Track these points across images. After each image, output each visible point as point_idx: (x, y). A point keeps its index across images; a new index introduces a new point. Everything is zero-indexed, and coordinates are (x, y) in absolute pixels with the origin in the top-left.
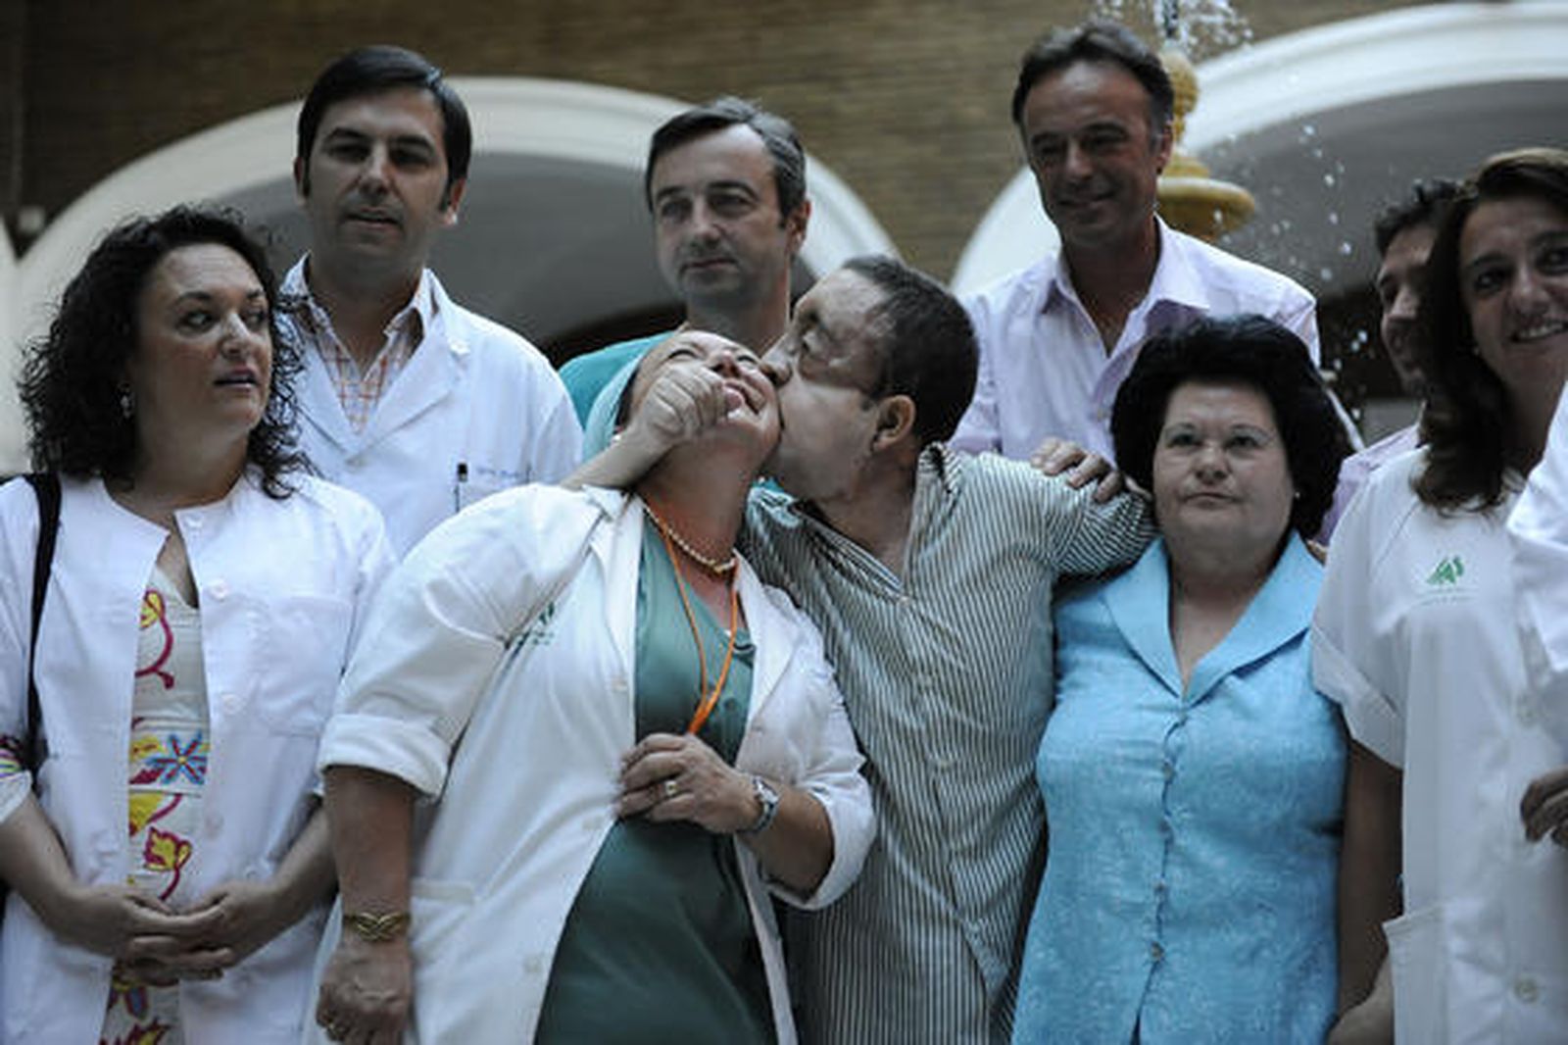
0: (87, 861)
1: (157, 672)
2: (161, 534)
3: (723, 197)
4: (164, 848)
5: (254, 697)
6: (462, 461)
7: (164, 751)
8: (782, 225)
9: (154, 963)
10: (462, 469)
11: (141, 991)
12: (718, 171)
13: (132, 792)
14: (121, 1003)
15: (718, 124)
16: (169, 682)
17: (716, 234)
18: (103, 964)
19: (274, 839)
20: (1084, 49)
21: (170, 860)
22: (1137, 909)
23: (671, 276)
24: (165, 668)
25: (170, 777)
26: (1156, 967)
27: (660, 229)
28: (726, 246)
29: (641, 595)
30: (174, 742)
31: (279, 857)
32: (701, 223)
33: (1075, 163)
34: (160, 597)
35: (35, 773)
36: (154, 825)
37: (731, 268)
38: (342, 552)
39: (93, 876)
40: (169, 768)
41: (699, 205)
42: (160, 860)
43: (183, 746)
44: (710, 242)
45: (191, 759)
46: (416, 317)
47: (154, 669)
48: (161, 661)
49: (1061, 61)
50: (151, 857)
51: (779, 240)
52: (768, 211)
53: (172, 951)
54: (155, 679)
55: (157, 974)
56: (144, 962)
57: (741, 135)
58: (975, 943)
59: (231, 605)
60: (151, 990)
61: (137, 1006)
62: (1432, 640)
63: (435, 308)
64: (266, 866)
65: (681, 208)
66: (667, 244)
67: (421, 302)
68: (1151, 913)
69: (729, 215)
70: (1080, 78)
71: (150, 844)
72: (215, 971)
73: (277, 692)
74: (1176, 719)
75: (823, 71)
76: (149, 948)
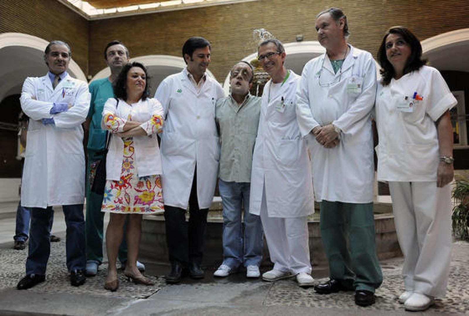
11: (128, 169)
14: (126, 171)
21: (132, 150)
36: (130, 145)
50: (130, 150)
60: (130, 169)
61: (128, 171)
71: (129, 148)
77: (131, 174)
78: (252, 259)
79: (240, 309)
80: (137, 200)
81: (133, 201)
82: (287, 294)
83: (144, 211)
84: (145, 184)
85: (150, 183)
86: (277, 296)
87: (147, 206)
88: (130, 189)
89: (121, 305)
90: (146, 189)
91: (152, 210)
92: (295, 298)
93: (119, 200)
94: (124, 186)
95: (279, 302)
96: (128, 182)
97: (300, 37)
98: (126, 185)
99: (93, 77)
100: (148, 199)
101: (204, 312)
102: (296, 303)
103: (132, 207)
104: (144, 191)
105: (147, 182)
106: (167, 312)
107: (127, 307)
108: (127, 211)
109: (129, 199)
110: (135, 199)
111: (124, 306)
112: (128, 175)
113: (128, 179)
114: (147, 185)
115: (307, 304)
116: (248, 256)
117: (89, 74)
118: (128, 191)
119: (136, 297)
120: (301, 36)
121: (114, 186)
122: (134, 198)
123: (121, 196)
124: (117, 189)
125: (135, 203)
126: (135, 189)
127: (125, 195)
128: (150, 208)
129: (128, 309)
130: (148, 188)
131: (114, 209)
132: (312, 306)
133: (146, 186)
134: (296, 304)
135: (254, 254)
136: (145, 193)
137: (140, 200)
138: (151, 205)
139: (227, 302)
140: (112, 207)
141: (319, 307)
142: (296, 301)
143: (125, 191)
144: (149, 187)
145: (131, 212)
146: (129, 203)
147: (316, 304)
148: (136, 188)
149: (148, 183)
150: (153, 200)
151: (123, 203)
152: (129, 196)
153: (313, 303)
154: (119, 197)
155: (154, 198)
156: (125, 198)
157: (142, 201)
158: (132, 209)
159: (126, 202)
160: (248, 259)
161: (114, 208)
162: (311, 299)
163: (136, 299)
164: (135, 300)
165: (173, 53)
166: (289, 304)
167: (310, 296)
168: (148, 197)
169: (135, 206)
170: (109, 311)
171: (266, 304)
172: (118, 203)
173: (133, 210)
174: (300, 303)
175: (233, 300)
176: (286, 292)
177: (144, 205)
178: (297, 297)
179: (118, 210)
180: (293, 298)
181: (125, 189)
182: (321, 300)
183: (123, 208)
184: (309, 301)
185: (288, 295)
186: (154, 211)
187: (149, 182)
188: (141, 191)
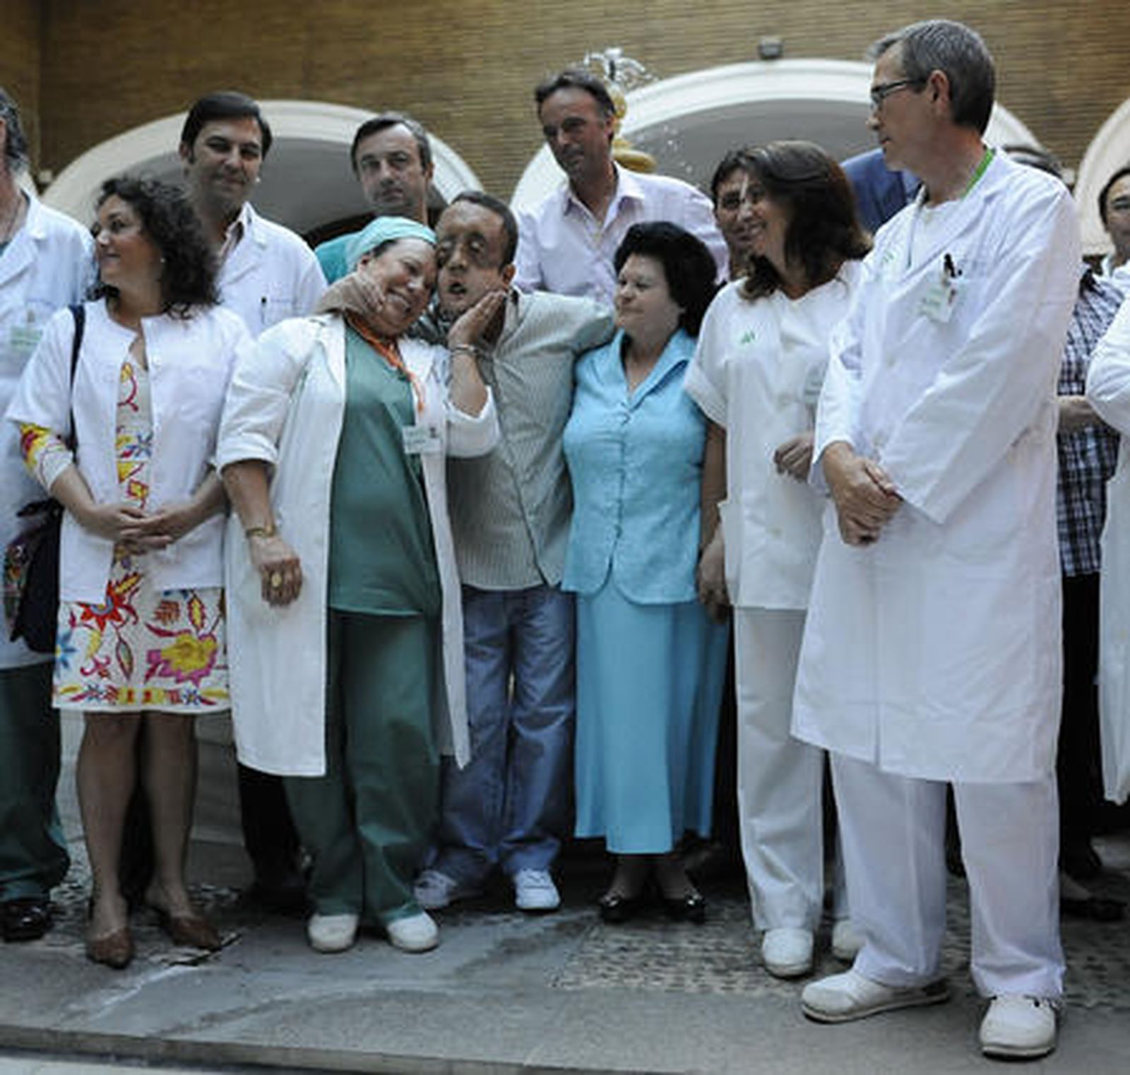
0: (99, 495)
1: (129, 403)
2: (133, 335)
3: (396, 159)
4: (136, 489)
5: (176, 414)
6: (263, 295)
7: (134, 442)
8: (423, 173)
9: (134, 543)
10: (264, 301)
11: (127, 557)
12: (391, 147)
13: (119, 462)
14: (118, 564)
15: (389, 124)
16: (136, 408)
17: (393, 178)
18: (110, 543)
19: (191, 483)
20: (563, 83)
21: (139, 494)
22: (609, 510)
23: (370, 199)
24: (133, 401)
25: (137, 455)
26: (619, 535)
27: (363, 178)
28: (397, 183)
29: (346, 361)
30: (139, 437)
31: (193, 492)
32: (386, 172)
33: (562, 139)
34: (130, 366)
35: (75, 451)
36: (132, 477)
37: (400, 195)
38: (224, 344)
39: (102, 501)
40: (136, 451)
41: (384, 164)
42: (134, 495)
43: (144, 438)
44: (390, 182)
45: (146, 444)
46: (240, 225)
47: (128, 401)
48: (131, 397)
49: (552, 90)
50: (130, 493)
51: (423, 179)
52: (417, 167)
53: (141, 536)
54: (128, 407)
55: (135, 548)
56: (128, 541)
57: (400, 129)
58: (530, 526)
59: (164, 370)
60: (134, 558)
61: (126, 565)
62: (739, 372)
63: (250, 221)
64: (187, 497)
65: (376, 165)
66: (368, 183)
67: (243, 218)
68: (615, 512)
69: (398, 168)
70: (561, 97)
71: (129, 487)
72: (162, 546)
73: (188, 412)
74: (625, 418)
75: (442, 96)
76: (130, 535)
77: (135, 574)
78: (533, 848)
79: (481, 1001)
80: (157, 663)
81: (141, 666)
82: (636, 950)
83: (179, 701)
84: (184, 609)
85: (202, 607)
86: (604, 958)
87: (189, 685)
88: (132, 628)
89: (115, 987)
90: (189, 626)
91: (204, 701)
92: (659, 963)
93: (97, 664)
94: (115, 616)
95: (604, 976)
96: (125, 603)
97: (773, 46)
98: (121, 611)
99: (55, 174)
100: (194, 663)
101: (366, 1009)
102: (658, 979)
103: (139, 688)
104: (180, 633)
105: (190, 603)
106: (255, 1011)
107: (133, 992)
108: (122, 704)
109: (131, 663)
110: (149, 660)
111: (125, 990)
112: (126, 578)
113: (125, 591)
114: (190, 615)
115: (688, 982)
116: (519, 841)
117: (45, 165)
118: (126, 632)
119: (164, 961)
120: (774, 40)
121: (78, 620)
122: (145, 658)
123: (101, 652)
124: (91, 628)
125: (150, 673)
126: (149, 627)
127: (117, 649)
128: (198, 693)
129: (135, 997)
130: (193, 622)
131: (81, 697)
132: (705, 990)
133: (187, 619)
134: (657, 983)
135: (538, 833)
136: (185, 639)
137: (167, 662)
138: (205, 682)
139: (446, 977)
140: (73, 689)
141: (723, 993)
142: (662, 975)
143: (118, 634)
144: (198, 621)
145: (137, 706)
146: (128, 673)
147: (716, 983)
148: (154, 624)
149: (196, 605)
150: (210, 666)
151: (113, 674)
152: (129, 651)
153: (709, 978)
154: (97, 657)
155: (213, 661)
156: (119, 659)
157: (173, 667)
158: (138, 696)
159: (119, 670)
160: (517, 849)
161: (80, 692)
162: (708, 966)
163: (165, 965)
164: (159, 970)
165: (333, 93)
166: (634, 983)
167: (707, 955)
168: (195, 655)
169: (149, 685)
170: (74, 1007)
171: (563, 984)
172: (96, 674)
173: (143, 697)
174: (669, 979)
175: (462, 972)
176: (635, 945)
177: (178, 681)
178: (664, 961)
179: (94, 701)
180: (652, 963)
181: (117, 628)
182: (738, 969)
183: (113, 693)
184: (699, 975)
185: (637, 954)
186: (210, 703)
187: (200, 602)
188: (170, 634)
